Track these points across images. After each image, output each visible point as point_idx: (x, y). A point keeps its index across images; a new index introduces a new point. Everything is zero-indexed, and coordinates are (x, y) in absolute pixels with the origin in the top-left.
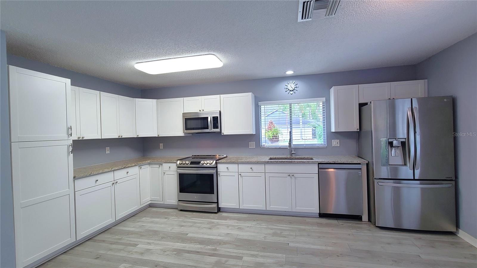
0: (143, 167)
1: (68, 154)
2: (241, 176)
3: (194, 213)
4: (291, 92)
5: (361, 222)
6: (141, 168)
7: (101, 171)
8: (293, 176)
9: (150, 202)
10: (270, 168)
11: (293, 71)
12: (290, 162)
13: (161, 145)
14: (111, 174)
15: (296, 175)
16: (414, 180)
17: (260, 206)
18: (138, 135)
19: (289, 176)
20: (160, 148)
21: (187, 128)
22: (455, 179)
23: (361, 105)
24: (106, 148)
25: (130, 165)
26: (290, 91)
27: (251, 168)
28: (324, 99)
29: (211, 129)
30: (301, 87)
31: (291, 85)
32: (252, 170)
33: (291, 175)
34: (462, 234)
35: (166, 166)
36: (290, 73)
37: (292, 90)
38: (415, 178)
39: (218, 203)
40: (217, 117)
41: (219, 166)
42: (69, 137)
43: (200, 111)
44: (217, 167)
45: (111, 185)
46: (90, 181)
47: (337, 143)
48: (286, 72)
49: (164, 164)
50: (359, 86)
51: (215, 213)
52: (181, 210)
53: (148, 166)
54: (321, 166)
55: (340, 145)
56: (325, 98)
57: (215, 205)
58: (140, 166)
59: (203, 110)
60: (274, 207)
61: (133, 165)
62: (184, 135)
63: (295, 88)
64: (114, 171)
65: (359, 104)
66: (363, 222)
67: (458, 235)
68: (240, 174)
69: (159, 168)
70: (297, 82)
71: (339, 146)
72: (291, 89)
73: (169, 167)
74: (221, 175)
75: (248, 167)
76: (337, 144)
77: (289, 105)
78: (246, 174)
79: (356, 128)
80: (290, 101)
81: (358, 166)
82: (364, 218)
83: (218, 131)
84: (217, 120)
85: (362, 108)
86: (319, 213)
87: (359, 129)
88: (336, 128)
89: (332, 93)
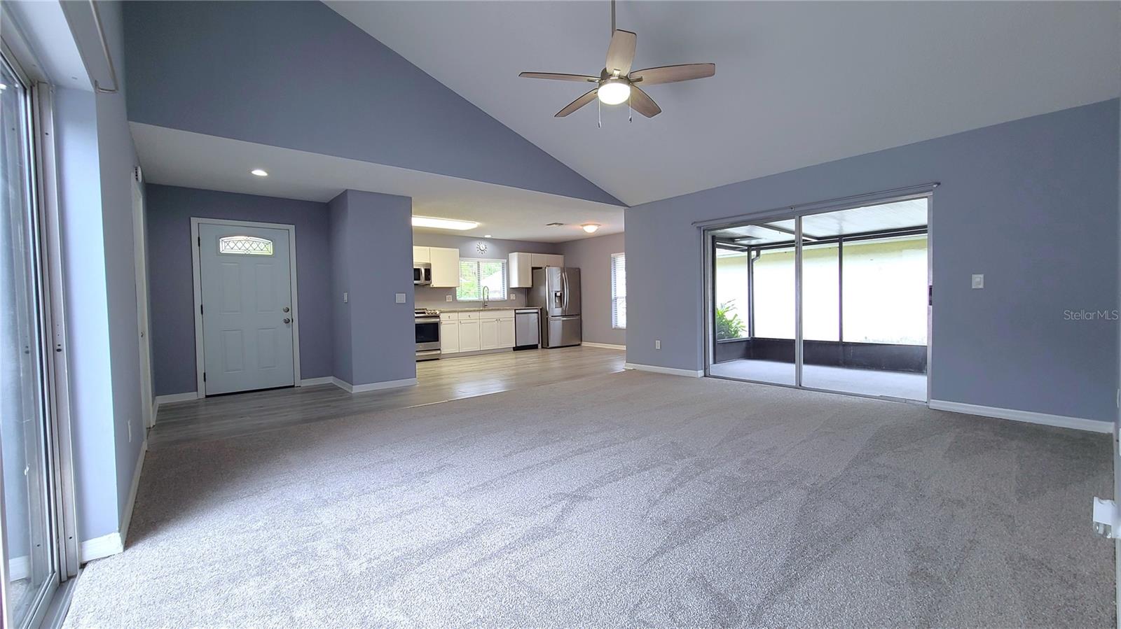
4: (483, 252)
5: (537, 348)
11: (492, 234)
12: (498, 309)
15: (501, 320)
22: (580, 314)
23: (533, 268)
29: (425, 281)
31: (482, 246)
33: (498, 320)
34: (584, 344)
36: (489, 235)
37: (483, 250)
39: (440, 349)
40: (429, 269)
41: (442, 315)
48: (485, 235)
51: (439, 359)
54: (517, 311)
56: (506, 260)
63: (485, 248)
67: (582, 345)
68: (460, 322)
70: (486, 244)
71: (515, 299)
74: (443, 324)
75: (466, 314)
78: (464, 321)
79: (529, 285)
80: (479, 259)
81: (536, 311)
82: (540, 346)
83: (427, 282)
84: (428, 272)
85: (535, 271)
86: (514, 348)
87: (532, 285)
88: (515, 284)
89: (514, 258)
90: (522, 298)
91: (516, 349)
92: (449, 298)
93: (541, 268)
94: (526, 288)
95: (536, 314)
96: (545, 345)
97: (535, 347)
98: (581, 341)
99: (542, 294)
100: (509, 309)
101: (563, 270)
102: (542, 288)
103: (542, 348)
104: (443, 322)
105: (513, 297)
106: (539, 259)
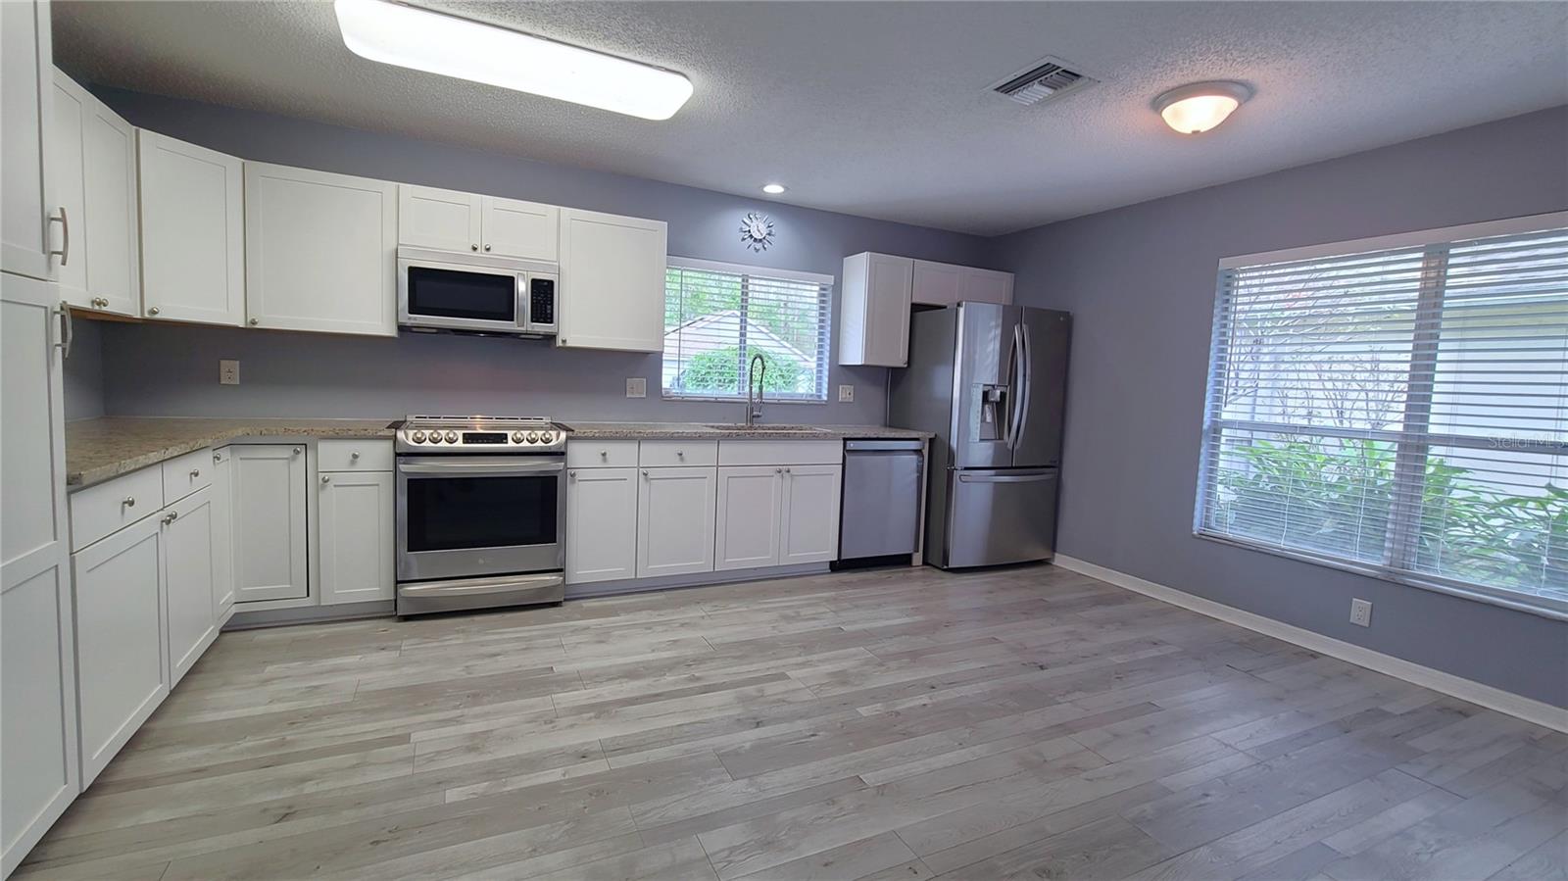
2: (646, 480)
3: (482, 618)
4: (759, 246)
5: (912, 569)
8: (788, 471)
9: (234, 609)
10: (731, 451)
11: (783, 187)
12: (785, 435)
15: (794, 470)
16: (1012, 467)
18: (155, 306)
19: (779, 472)
20: (223, 382)
21: (415, 307)
22: (1056, 465)
23: (916, 308)
26: (755, 240)
27: (680, 454)
28: (830, 280)
29: (523, 322)
30: (782, 235)
31: (758, 226)
33: (783, 471)
34: (1061, 561)
35: (332, 454)
36: (774, 189)
37: (760, 240)
39: (564, 570)
40: (551, 282)
41: (577, 449)
43: (475, 249)
44: (566, 453)
47: (848, 392)
48: (765, 186)
49: (323, 446)
50: (914, 262)
51: (558, 604)
52: (411, 618)
54: (851, 445)
55: (856, 400)
56: (833, 277)
57: (557, 580)
59: (488, 250)
63: (766, 234)
65: (912, 304)
66: (915, 568)
67: (1054, 563)
68: (645, 474)
69: (294, 459)
70: (777, 220)
71: (851, 400)
72: (759, 236)
73: (354, 457)
74: (578, 478)
75: (670, 450)
76: (848, 396)
77: (740, 280)
78: (664, 473)
79: (899, 359)
80: (749, 270)
81: (913, 445)
82: (917, 559)
83: (541, 328)
84: (543, 292)
85: (920, 315)
86: (831, 563)
87: (909, 362)
88: (854, 354)
89: (859, 268)
90: (876, 397)
91: (838, 566)
92: (637, 386)
93: (945, 307)
94: (888, 368)
95: (915, 457)
96: (935, 558)
97: (903, 561)
98: (1054, 550)
99: (939, 389)
100: (825, 437)
101: (1012, 316)
102: (940, 373)
103: (925, 563)
104: (580, 475)
105: (845, 393)
106: (935, 280)
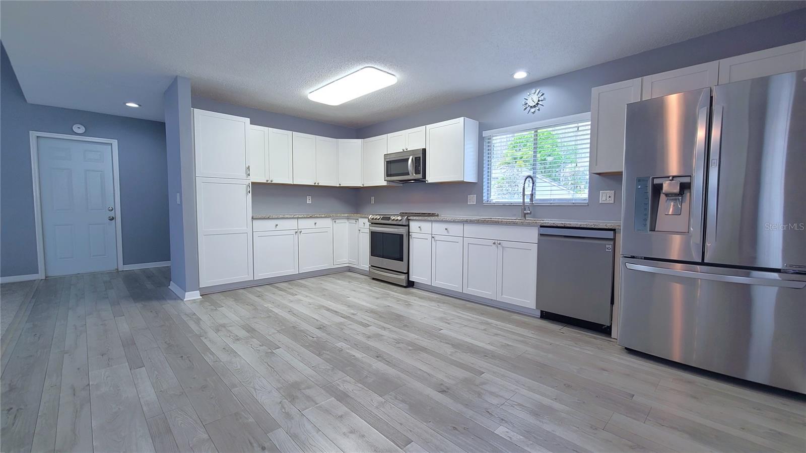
0: (337, 221)
1: (247, 194)
2: (435, 240)
3: (382, 284)
4: (533, 110)
5: (609, 339)
6: (335, 222)
7: (281, 216)
8: (500, 244)
9: (347, 265)
10: (470, 229)
11: (526, 72)
13: (373, 198)
14: (294, 222)
15: (504, 244)
16: (702, 263)
17: (454, 286)
18: (341, 183)
19: (494, 243)
20: (371, 203)
21: (388, 174)
24: (308, 197)
25: (318, 216)
26: (531, 107)
27: (446, 229)
30: (550, 97)
31: (532, 97)
32: (448, 232)
33: (497, 243)
35: (361, 222)
36: (521, 75)
37: (535, 106)
38: (706, 261)
39: (408, 273)
40: (420, 157)
41: (412, 224)
42: (247, 177)
44: (408, 226)
45: (294, 234)
46: (270, 224)
47: (610, 197)
48: (513, 74)
49: (360, 220)
50: (642, 79)
51: (405, 287)
52: (373, 279)
53: (346, 221)
55: (614, 202)
57: (403, 277)
58: (334, 219)
59: (404, 149)
60: (471, 290)
61: (323, 216)
62: (386, 184)
63: (539, 101)
64: (298, 218)
66: (612, 340)
68: (434, 238)
69: (352, 223)
70: (544, 90)
71: (612, 202)
72: (533, 104)
73: (364, 223)
74: (413, 236)
75: (444, 226)
76: (608, 199)
77: (533, 132)
78: (440, 237)
91: (546, 316)
92: (472, 199)
105: (606, 196)
